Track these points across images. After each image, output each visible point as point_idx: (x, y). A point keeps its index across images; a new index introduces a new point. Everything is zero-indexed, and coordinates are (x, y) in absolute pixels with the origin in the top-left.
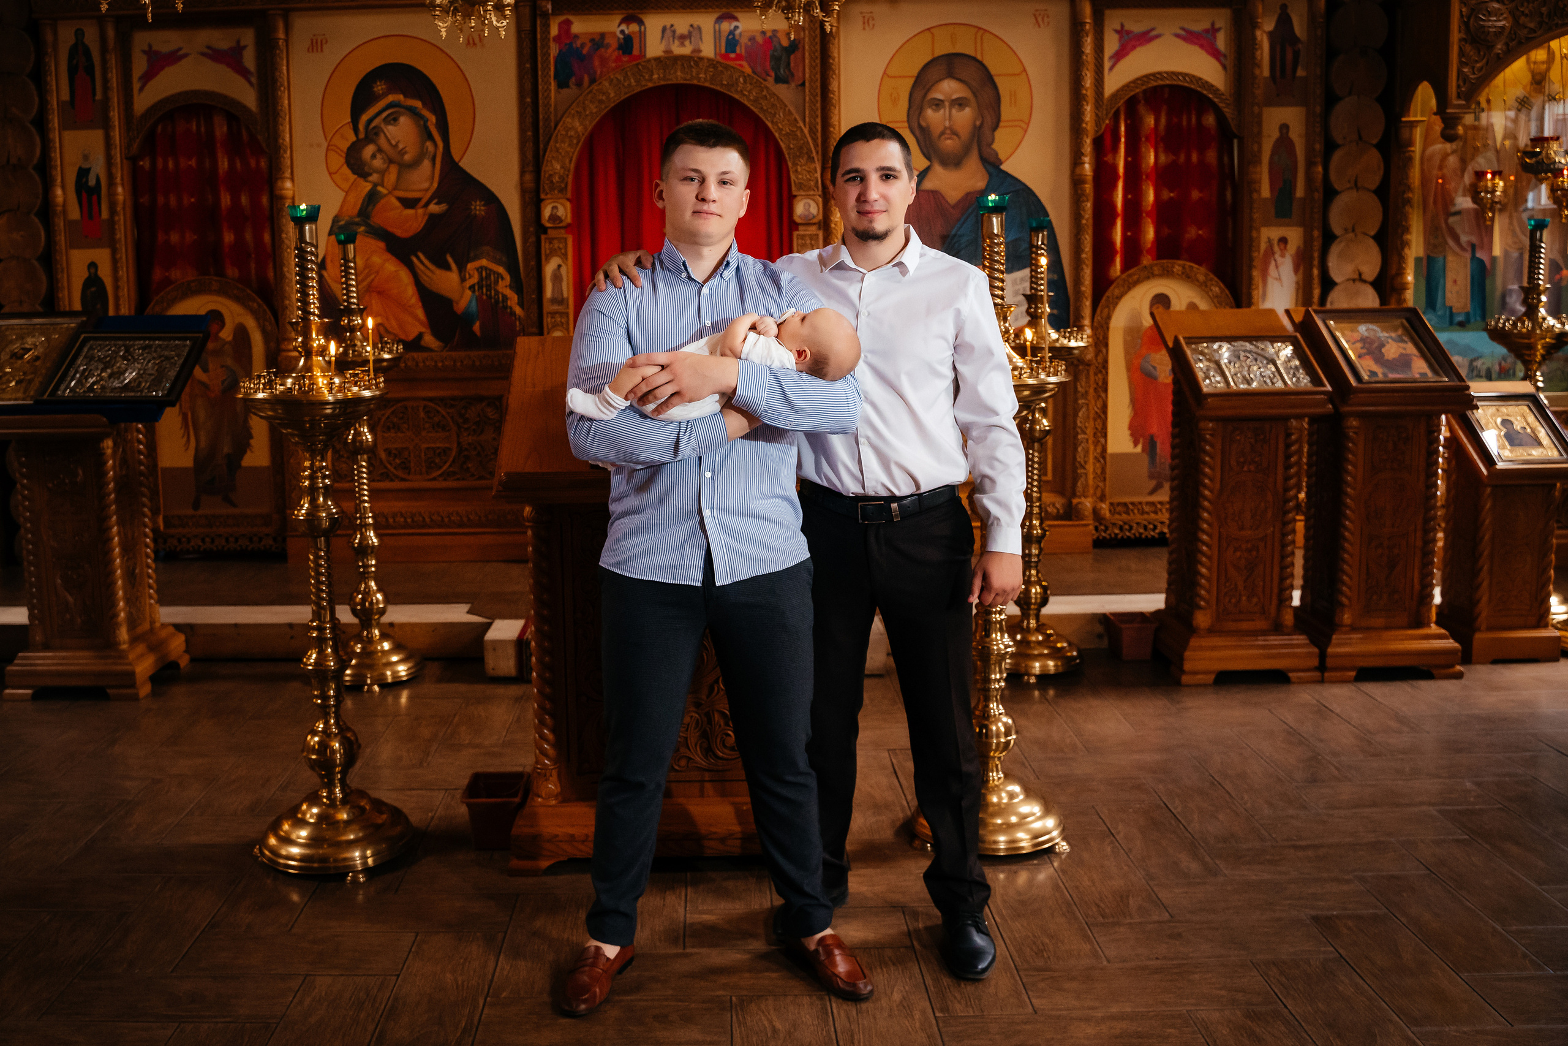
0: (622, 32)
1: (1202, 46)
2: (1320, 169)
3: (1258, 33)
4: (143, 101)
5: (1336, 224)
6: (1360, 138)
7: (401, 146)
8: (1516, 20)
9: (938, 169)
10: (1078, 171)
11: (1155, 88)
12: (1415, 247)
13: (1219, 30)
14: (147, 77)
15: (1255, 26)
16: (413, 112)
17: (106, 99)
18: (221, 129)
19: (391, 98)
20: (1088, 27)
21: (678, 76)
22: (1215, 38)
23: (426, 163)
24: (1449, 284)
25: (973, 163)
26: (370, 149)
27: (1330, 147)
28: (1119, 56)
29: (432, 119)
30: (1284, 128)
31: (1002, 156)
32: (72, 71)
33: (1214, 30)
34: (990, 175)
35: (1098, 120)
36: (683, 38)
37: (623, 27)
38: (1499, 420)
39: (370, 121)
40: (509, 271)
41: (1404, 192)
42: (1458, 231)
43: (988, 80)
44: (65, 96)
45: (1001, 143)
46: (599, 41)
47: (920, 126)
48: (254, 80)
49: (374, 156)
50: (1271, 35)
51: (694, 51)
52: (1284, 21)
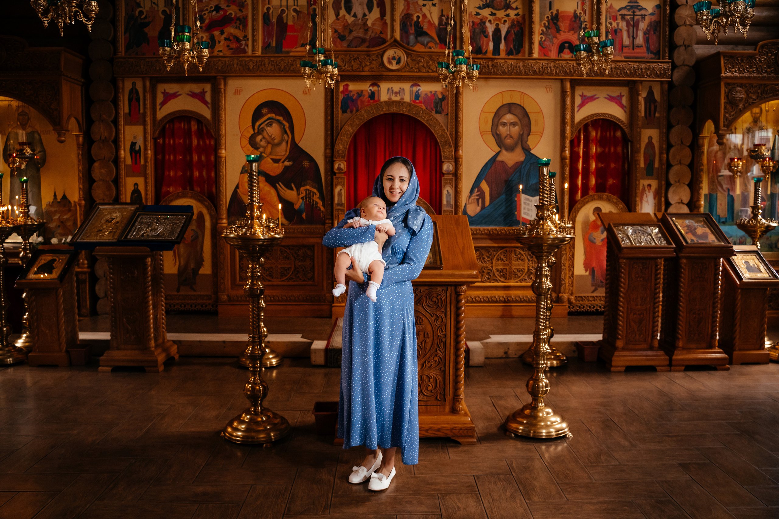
0: (370, 90)
1: (616, 103)
2: (665, 156)
3: (640, 98)
4: (161, 114)
5: (672, 178)
6: (682, 143)
7: (273, 136)
8: (748, 95)
9: (504, 152)
10: (563, 154)
11: (596, 120)
12: (705, 189)
13: (623, 96)
14: (163, 104)
15: (638, 95)
16: (279, 122)
17: (145, 112)
18: (194, 127)
19: (269, 115)
20: (568, 93)
21: (394, 110)
22: (621, 99)
23: (284, 144)
25: (519, 150)
26: (259, 138)
27: (669, 146)
28: (581, 106)
29: (287, 125)
30: (650, 138)
31: (531, 147)
32: (130, 100)
33: (621, 96)
34: (526, 155)
35: (572, 133)
36: (396, 93)
37: (371, 88)
38: (743, 261)
39: (260, 125)
40: (319, 191)
41: (700, 166)
42: (722, 183)
43: (526, 114)
44: (127, 111)
45: (531, 141)
46: (360, 94)
47: (496, 133)
48: (210, 106)
49: (261, 140)
50: (645, 99)
51: (401, 99)
52: (651, 93)
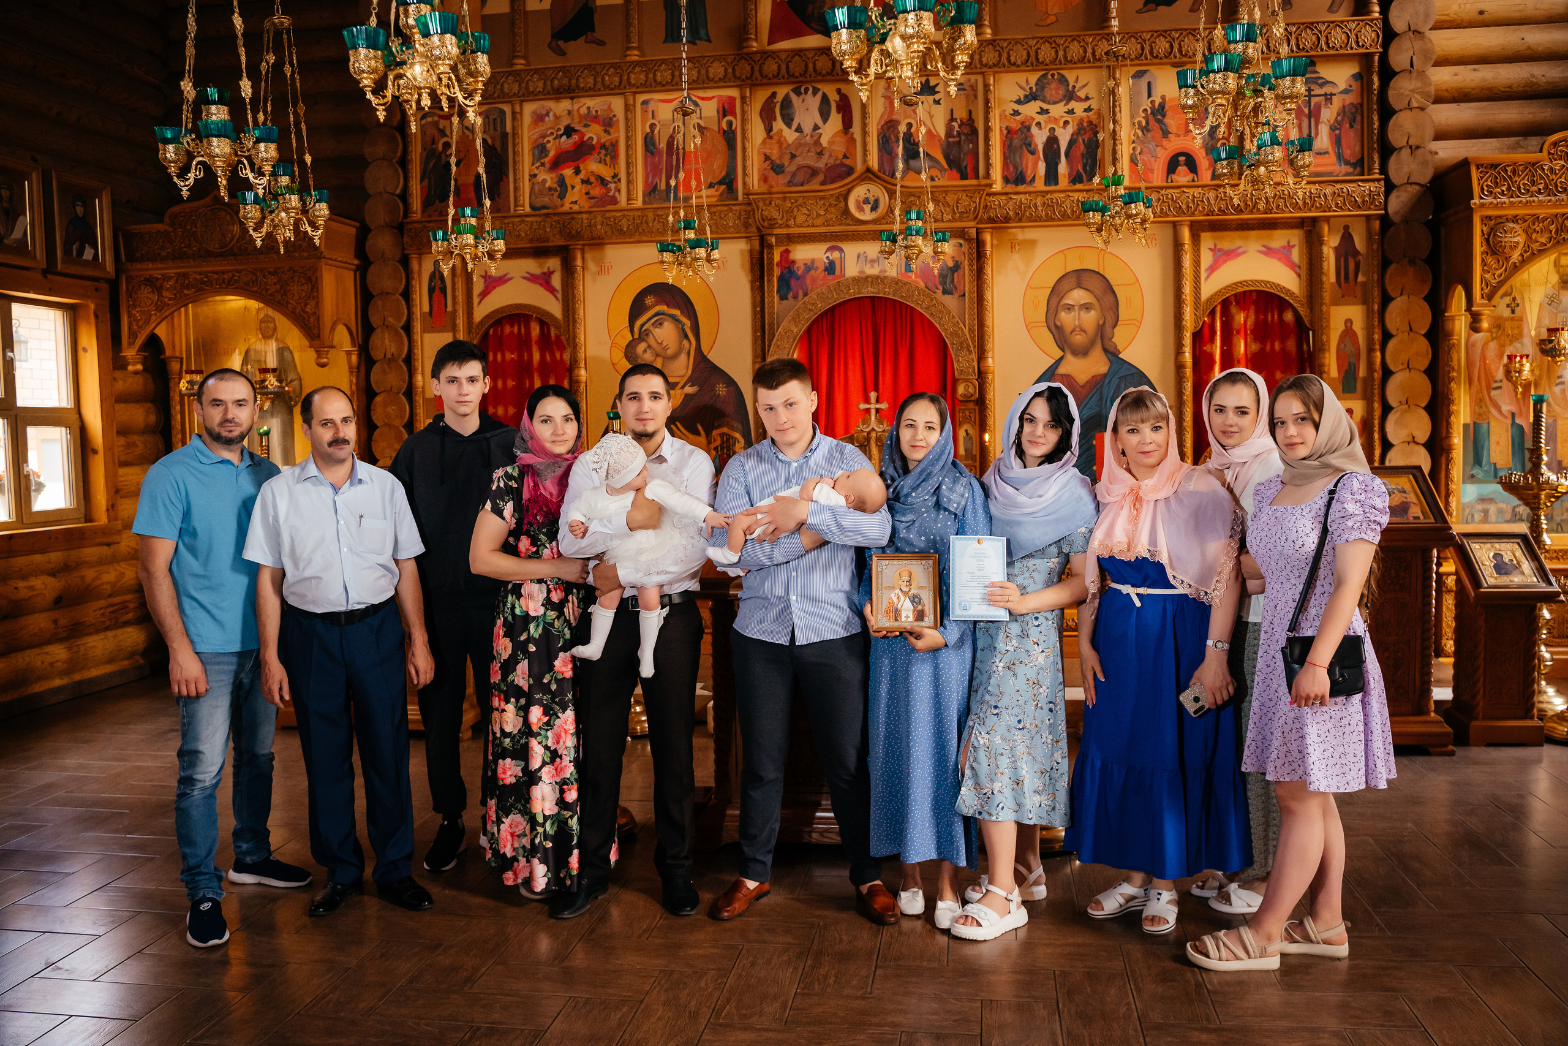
0: (828, 258)
1: (1280, 260)
2: (1378, 354)
3: (1325, 249)
4: (481, 311)
5: (1392, 399)
6: (1411, 330)
7: (665, 344)
8: (1529, 237)
9: (1069, 357)
10: (1180, 358)
11: (1245, 292)
13: (1293, 246)
14: (484, 294)
15: (1321, 243)
16: (673, 318)
17: (455, 311)
18: (535, 330)
19: (658, 308)
20: (1186, 247)
21: (868, 291)
22: (1290, 252)
23: (683, 357)
24: (1493, 446)
25: (1097, 354)
26: (642, 346)
27: (1386, 336)
28: (1212, 269)
29: (688, 323)
30: (1348, 322)
31: (1120, 348)
32: (431, 291)
33: (1290, 247)
34: (1111, 362)
35: (1197, 318)
36: (873, 261)
37: (828, 254)
38: (1492, 554)
39: (643, 325)
40: (744, 437)
41: (1449, 372)
42: (1499, 402)
43: (1110, 289)
44: (426, 309)
45: (1119, 337)
46: (810, 267)
47: (1056, 326)
48: (559, 296)
49: (645, 351)
50: (1336, 249)
51: (881, 271)
52: (1347, 237)
